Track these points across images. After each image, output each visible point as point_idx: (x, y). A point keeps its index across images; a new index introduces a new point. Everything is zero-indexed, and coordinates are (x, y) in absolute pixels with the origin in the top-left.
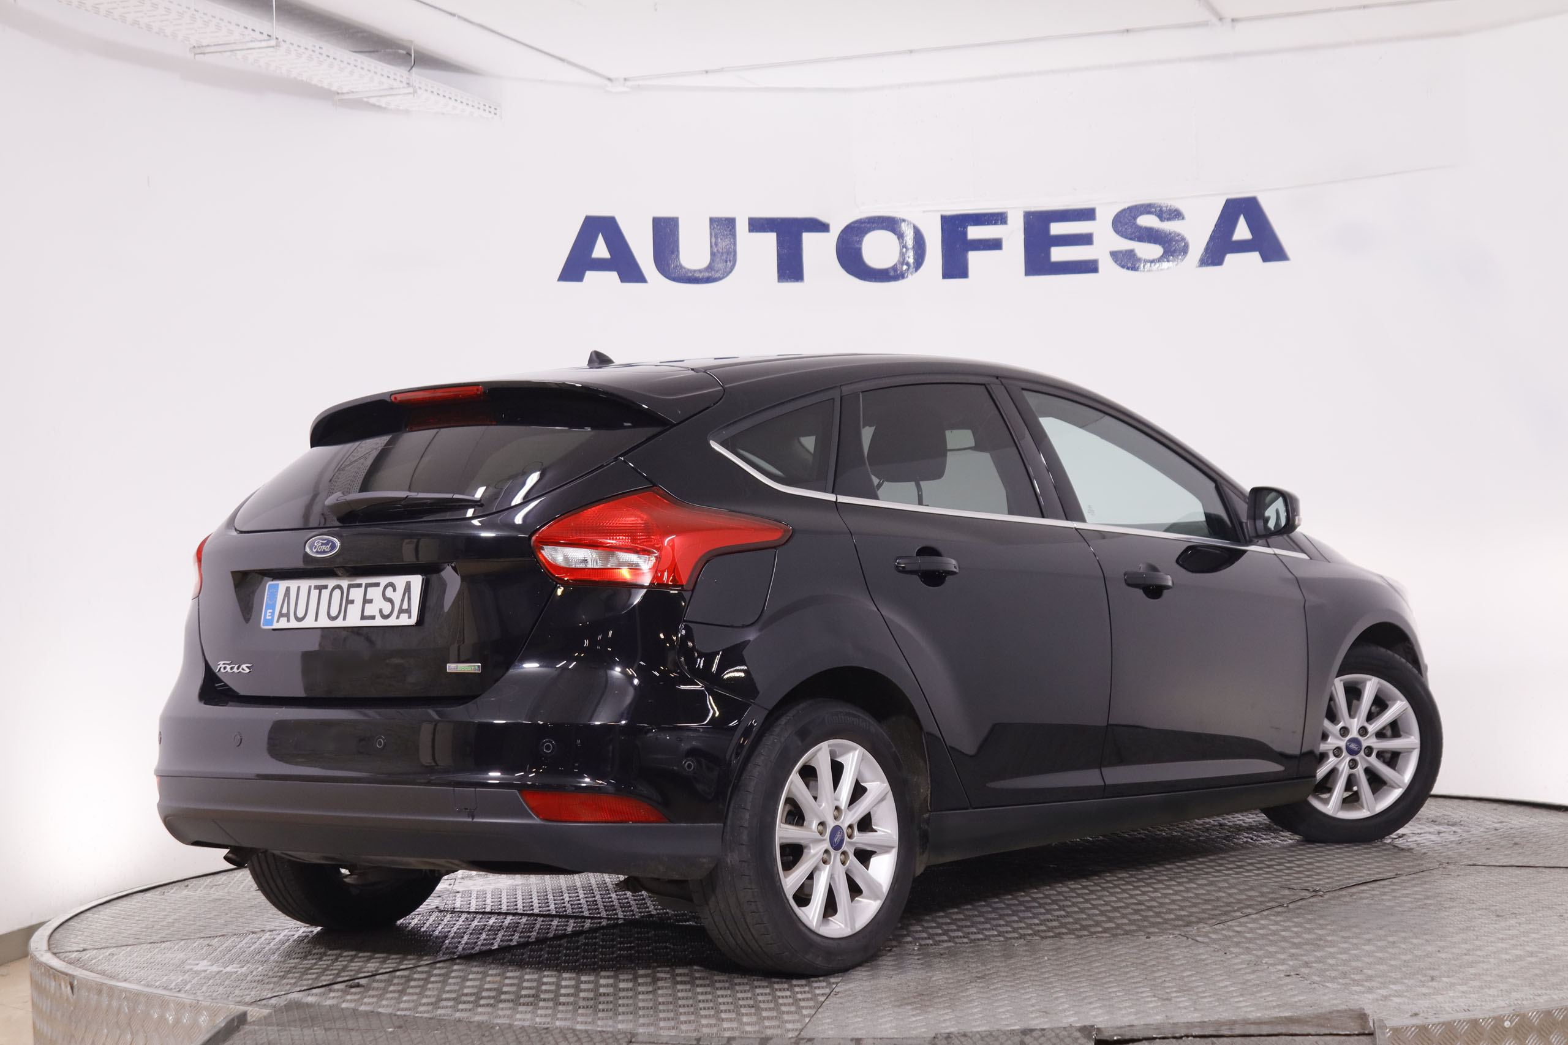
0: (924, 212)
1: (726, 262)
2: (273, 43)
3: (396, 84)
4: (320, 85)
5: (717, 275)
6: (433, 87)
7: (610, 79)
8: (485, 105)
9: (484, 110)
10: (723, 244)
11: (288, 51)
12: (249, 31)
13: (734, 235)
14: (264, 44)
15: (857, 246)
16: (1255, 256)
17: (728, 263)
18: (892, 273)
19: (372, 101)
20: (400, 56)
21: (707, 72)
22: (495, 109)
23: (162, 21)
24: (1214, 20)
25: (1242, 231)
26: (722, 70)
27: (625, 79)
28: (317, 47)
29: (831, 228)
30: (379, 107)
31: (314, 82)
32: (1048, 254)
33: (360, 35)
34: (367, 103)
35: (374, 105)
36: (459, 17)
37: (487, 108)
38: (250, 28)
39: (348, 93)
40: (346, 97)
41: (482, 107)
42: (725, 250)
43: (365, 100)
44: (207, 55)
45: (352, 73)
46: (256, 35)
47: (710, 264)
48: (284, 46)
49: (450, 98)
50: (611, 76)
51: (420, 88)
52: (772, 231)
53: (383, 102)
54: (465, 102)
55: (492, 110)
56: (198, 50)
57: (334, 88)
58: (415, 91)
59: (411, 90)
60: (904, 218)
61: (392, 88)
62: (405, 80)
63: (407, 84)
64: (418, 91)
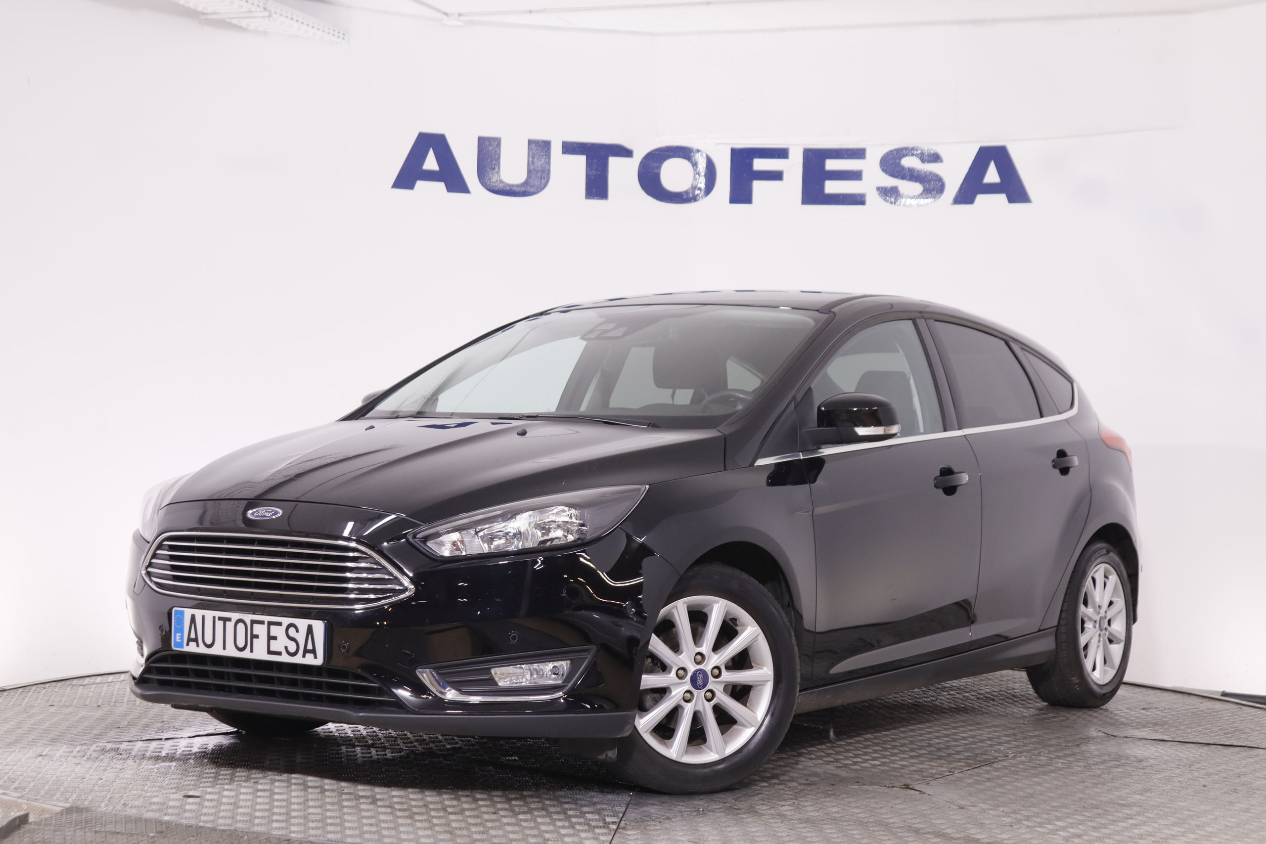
0: (716, 144)
1: (541, 179)
3: (254, 8)
4: (187, 5)
5: (532, 190)
6: (287, 12)
7: (446, 14)
8: (334, 31)
9: (334, 35)
10: (539, 163)
13: (548, 156)
15: (656, 171)
16: (1003, 197)
17: (543, 180)
18: (685, 197)
19: (235, 22)
21: (531, 12)
22: (344, 34)
25: (992, 176)
26: (544, 11)
27: (460, 15)
29: (635, 154)
30: (242, 28)
31: (181, 2)
32: (822, 187)
34: (231, 24)
35: (238, 27)
37: (336, 33)
39: (212, 14)
40: (210, 17)
41: (331, 32)
42: (540, 169)
43: (228, 20)
47: (527, 180)
49: (303, 23)
50: (447, 12)
51: (276, 13)
52: (582, 153)
53: (243, 24)
54: (318, 27)
55: (341, 35)
57: (200, 9)
58: (270, 16)
59: (267, 14)
60: (699, 148)
61: (250, 12)
62: (262, 5)
63: (265, 9)
64: (274, 16)
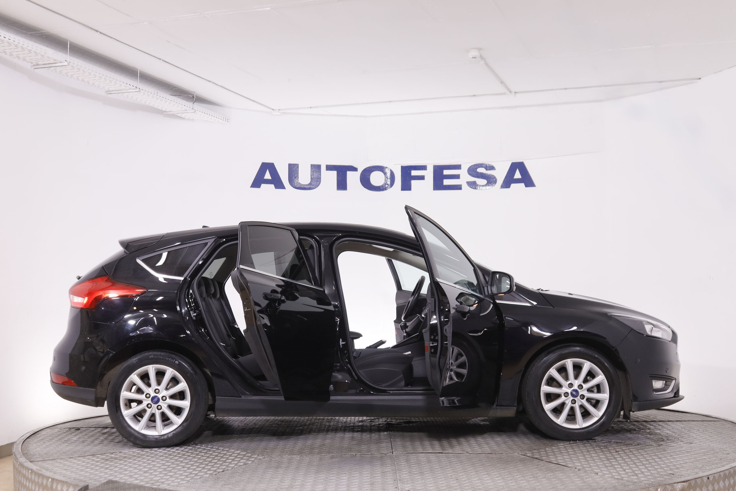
0: (395, 164)
2: (138, 90)
3: (188, 109)
4: (158, 108)
6: (202, 110)
8: (223, 118)
9: (223, 120)
12: (128, 85)
14: (134, 90)
19: (179, 115)
20: (189, 97)
21: (311, 107)
23: (93, 80)
26: (317, 107)
27: (279, 110)
31: (155, 107)
33: (174, 89)
34: (177, 116)
35: (179, 117)
39: (169, 112)
43: (176, 114)
44: (112, 94)
45: (169, 103)
46: (131, 87)
49: (210, 115)
50: (273, 108)
51: (197, 110)
53: (183, 116)
54: (215, 117)
55: (227, 120)
56: (109, 92)
57: (164, 110)
58: (195, 112)
59: (193, 111)
60: (387, 166)
61: (186, 110)
62: (191, 107)
64: (197, 111)
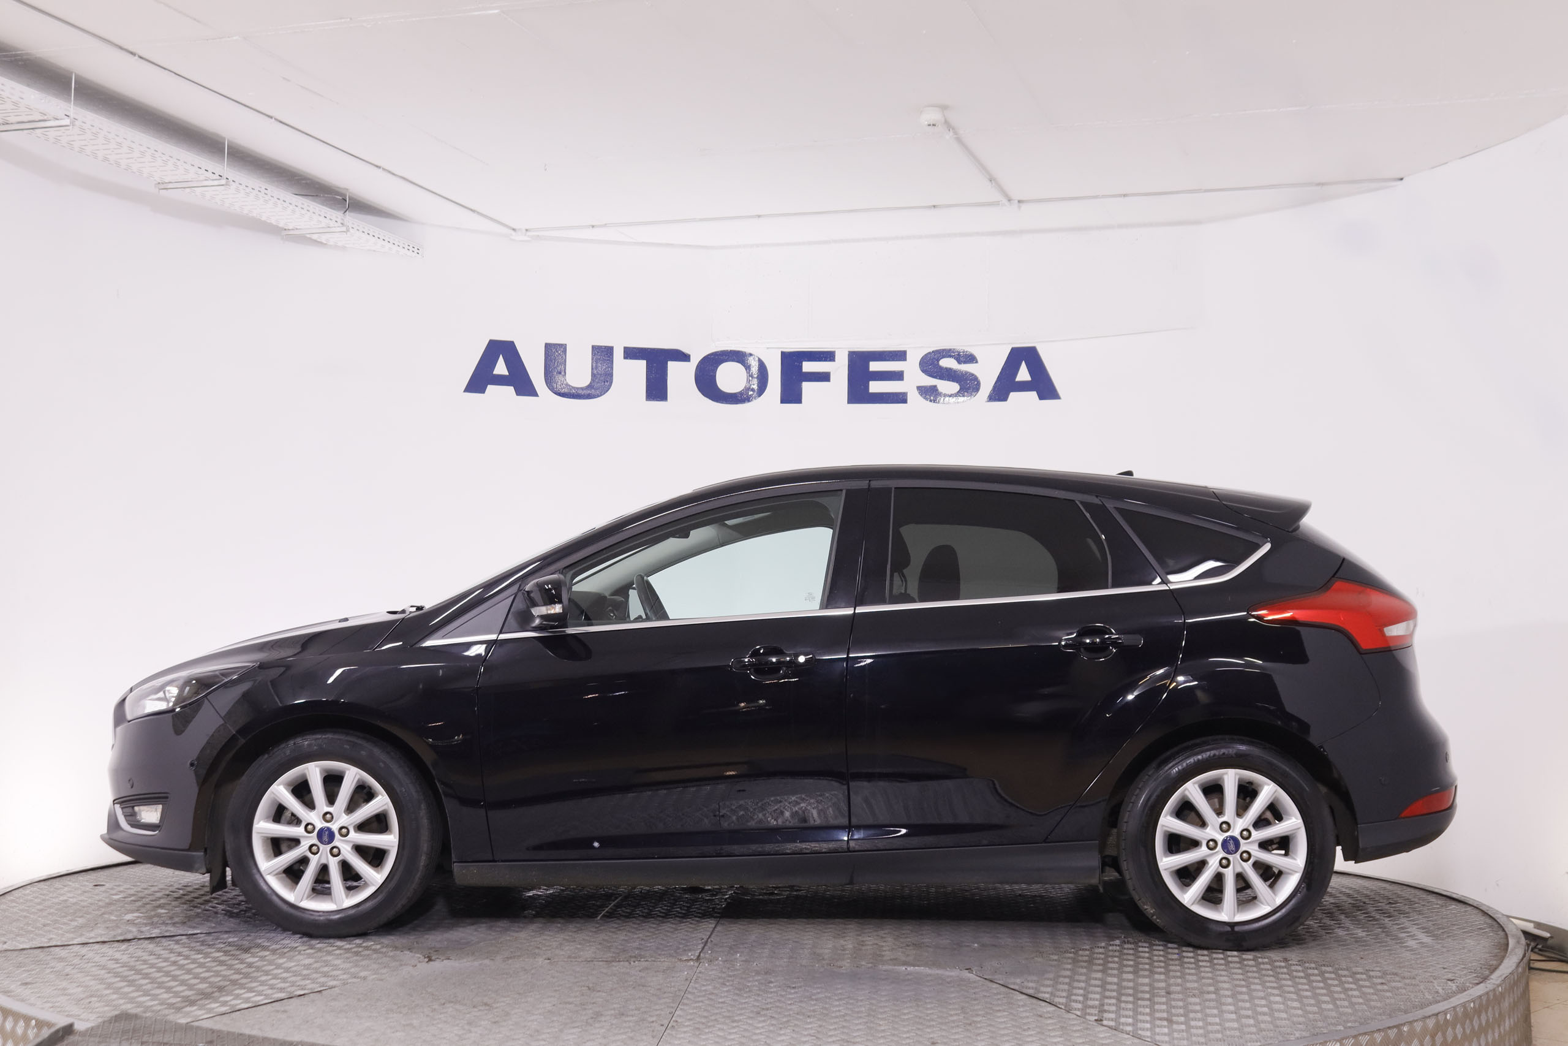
0: (768, 348)
2: (223, 182)
3: (332, 224)
4: (269, 221)
6: (364, 228)
7: (514, 229)
8: (409, 246)
9: (408, 250)
11: (237, 190)
12: (202, 171)
14: (216, 183)
19: (315, 237)
20: (335, 200)
21: (593, 227)
22: (418, 249)
23: (128, 158)
24: (1005, 201)
26: (605, 225)
27: (527, 230)
28: (263, 188)
30: (321, 243)
31: (263, 219)
33: (304, 182)
34: (310, 239)
35: (316, 241)
36: (384, 169)
37: (411, 248)
38: (203, 169)
39: (292, 229)
40: (291, 233)
41: (407, 247)
43: (308, 236)
44: (169, 190)
45: (294, 211)
46: (209, 175)
48: (234, 186)
49: (378, 238)
50: (515, 227)
51: (353, 228)
53: (323, 238)
54: (391, 242)
55: (416, 251)
56: (162, 186)
57: (281, 225)
58: (348, 230)
59: (344, 229)
60: (751, 352)
61: (329, 227)
62: (339, 221)
63: (342, 224)
64: (351, 230)
